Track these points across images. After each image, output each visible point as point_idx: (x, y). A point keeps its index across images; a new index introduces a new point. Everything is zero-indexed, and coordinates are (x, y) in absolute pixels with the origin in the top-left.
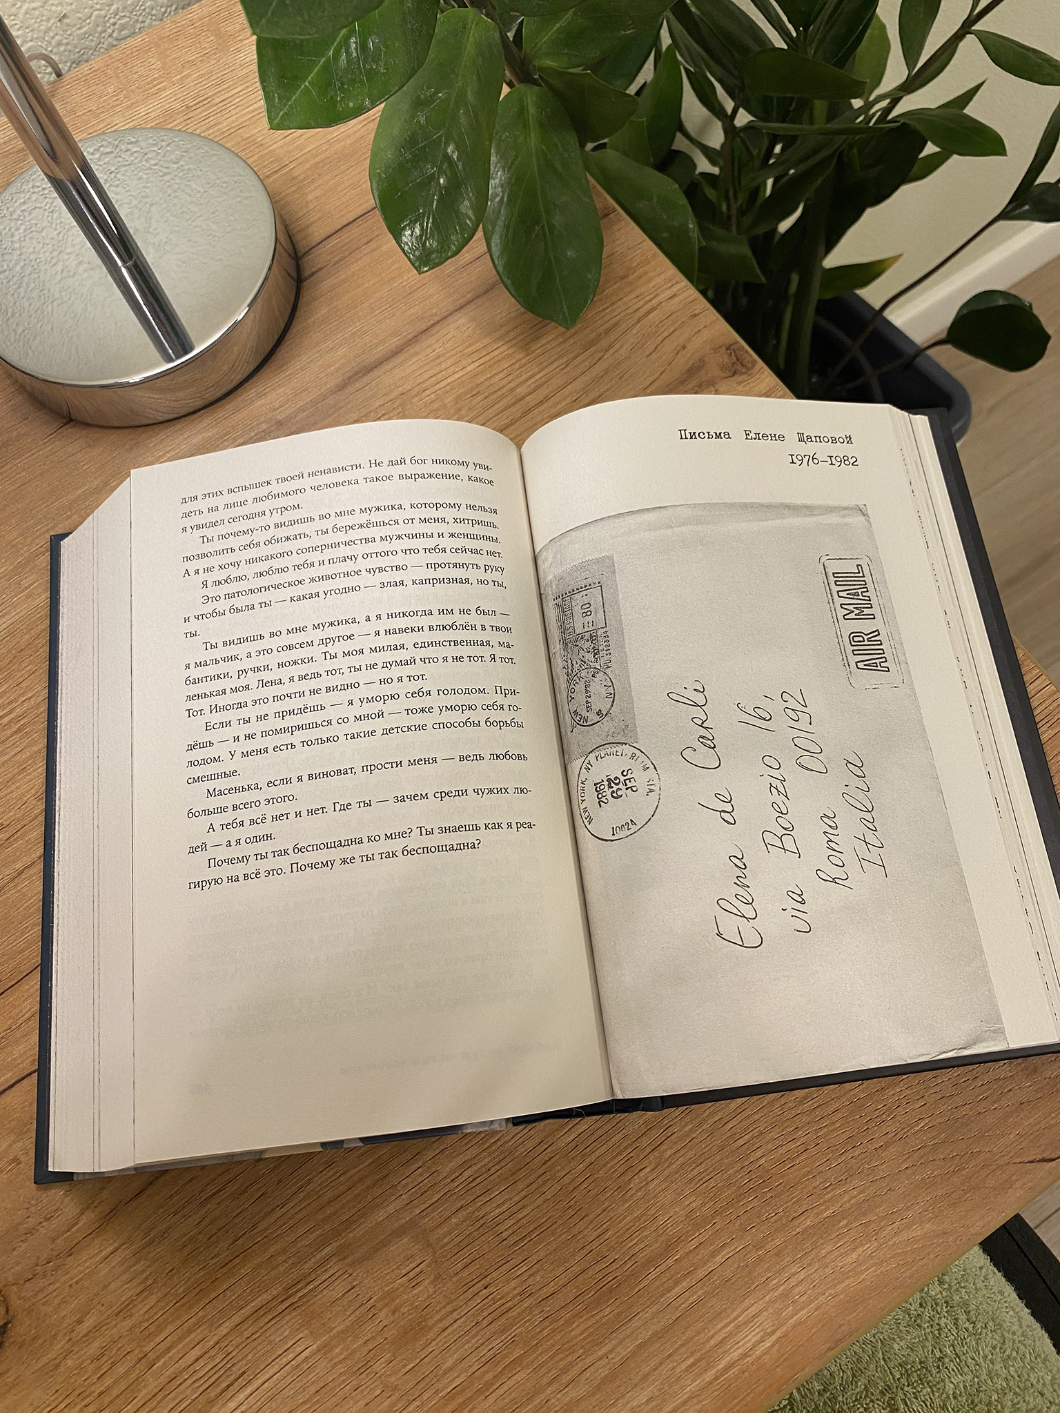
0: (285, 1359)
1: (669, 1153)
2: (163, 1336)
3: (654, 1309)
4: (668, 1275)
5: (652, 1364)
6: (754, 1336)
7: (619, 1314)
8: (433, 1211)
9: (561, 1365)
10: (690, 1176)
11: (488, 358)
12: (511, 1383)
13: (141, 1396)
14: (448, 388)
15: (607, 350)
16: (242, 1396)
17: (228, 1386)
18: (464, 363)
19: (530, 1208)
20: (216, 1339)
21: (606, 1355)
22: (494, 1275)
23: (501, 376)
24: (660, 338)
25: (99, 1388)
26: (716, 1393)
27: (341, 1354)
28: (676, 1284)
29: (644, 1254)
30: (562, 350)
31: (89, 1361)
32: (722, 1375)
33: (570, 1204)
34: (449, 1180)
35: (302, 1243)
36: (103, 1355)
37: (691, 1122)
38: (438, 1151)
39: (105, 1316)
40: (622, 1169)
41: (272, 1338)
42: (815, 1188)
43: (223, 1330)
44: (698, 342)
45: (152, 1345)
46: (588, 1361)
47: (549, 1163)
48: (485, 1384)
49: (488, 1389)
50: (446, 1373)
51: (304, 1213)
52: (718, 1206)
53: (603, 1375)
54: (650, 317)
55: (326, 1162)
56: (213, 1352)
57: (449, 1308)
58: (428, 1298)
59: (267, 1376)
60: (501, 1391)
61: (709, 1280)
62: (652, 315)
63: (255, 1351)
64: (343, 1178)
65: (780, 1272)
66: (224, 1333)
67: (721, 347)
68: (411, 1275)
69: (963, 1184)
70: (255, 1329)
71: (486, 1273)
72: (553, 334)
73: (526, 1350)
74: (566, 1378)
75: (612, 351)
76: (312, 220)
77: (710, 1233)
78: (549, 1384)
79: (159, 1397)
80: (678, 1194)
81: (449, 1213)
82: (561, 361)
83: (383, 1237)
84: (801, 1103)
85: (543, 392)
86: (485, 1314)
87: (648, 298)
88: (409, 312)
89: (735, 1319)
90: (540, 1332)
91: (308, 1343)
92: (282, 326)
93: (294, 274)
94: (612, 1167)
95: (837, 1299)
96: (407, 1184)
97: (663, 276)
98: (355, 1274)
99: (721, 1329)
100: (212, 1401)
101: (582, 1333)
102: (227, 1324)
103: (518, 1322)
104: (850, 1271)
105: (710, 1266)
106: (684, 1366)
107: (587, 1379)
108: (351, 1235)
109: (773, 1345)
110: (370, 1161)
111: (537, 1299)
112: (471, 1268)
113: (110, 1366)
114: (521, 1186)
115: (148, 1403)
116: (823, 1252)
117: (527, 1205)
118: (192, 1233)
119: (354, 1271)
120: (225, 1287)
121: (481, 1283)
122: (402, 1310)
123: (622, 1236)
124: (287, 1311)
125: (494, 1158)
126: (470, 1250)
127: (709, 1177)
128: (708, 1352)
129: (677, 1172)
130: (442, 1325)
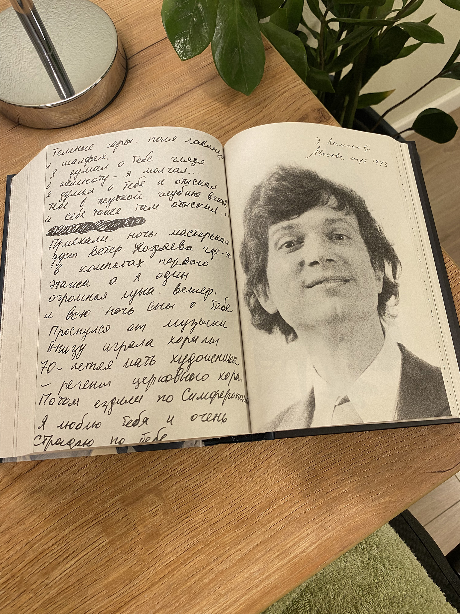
0: (94, 546)
1: (273, 461)
2: (38, 534)
3: (263, 530)
4: (270, 515)
5: (260, 554)
6: (307, 544)
7: (247, 532)
8: (165, 483)
9: (219, 553)
10: (282, 472)
11: (210, 108)
12: (196, 560)
13: (27, 560)
14: (192, 120)
15: (264, 108)
16: (73, 562)
17: (67, 557)
18: (199, 109)
20: (62, 536)
21: (240, 550)
22: (191, 512)
23: (216, 116)
24: (288, 104)
25: (7, 556)
26: (288, 568)
27: (120, 544)
28: (273, 519)
29: (260, 506)
30: (244, 107)
31: (3, 544)
32: (292, 560)
33: (227, 482)
34: (173, 470)
35: (105, 495)
36: (10, 541)
37: (283, 448)
38: (169, 456)
39: (11, 524)
40: (251, 468)
41: (88, 537)
42: (338, 479)
43: (66, 532)
44: (305, 107)
45: (33, 537)
46: (232, 552)
47: (219, 464)
48: (185, 560)
49: (186, 563)
50: (167, 555)
51: (106, 481)
52: (294, 486)
53: (238, 558)
54: (284, 94)
55: (117, 459)
56: (61, 542)
57: (170, 526)
58: (160, 521)
59: (85, 553)
60: (191, 564)
61: (288, 518)
62: (285, 94)
63: (80, 542)
64: (124, 467)
65: (320, 516)
66: (66, 533)
67: (315, 110)
68: (153, 511)
69: (404, 480)
70: (81, 532)
71: (187, 511)
72: (241, 100)
73: (204, 546)
74: (221, 559)
75: (266, 108)
76: (134, 43)
77: (290, 498)
78: (214, 561)
80: (276, 480)
81: (172, 484)
82: (243, 112)
83: (141, 494)
84: (334, 442)
85: (235, 124)
86: (186, 530)
87: (284, 87)
88: (176, 86)
89: (299, 536)
90: (210, 538)
91: (105, 539)
92: (118, 89)
93: (125, 67)
94: (247, 467)
95: (345, 529)
96: (154, 470)
97: (291, 77)
98: (128, 509)
99: (292, 540)
100: (59, 564)
101: (229, 540)
102: (68, 529)
103: (201, 534)
104: (351, 517)
105: (289, 512)
106: (275, 556)
107: (231, 560)
108: (127, 492)
109: (315, 548)
110: (138, 459)
111: (210, 523)
112: (182, 508)
113: (12, 546)
114: (205, 473)
115: (29, 564)
116: (340, 508)
117: (208, 482)
118: (54, 488)
119: (127, 508)
120: (68, 513)
121: (185, 516)
122: (149, 526)
123: (250, 497)
124: (96, 524)
125: (194, 460)
126: (181, 501)
127: (291, 473)
128: (286, 550)
129: (276, 470)
130: (166, 534)
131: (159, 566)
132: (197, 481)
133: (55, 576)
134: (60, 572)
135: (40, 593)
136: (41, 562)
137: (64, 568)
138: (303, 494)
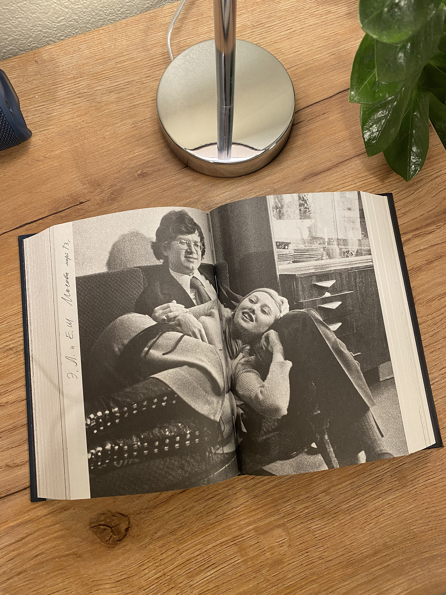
0: (230, 562)
1: (382, 520)
2: (186, 544)
3: (367, 573)
4: (373, 562)
7: (354, 572)
8: (291, 522)
9: (330, 585)
10: (388, 530)
12: (310, 588)
13: (176, 564)
15: (416, 191)
16: (213, 571)
17: (208, 567)
19: (327, 528)
20: (206, 550)
21: (346, 585)
22: (310, 549)
25: (161, 558)
27: (250, 564)
28: (376, 566)
29: (366, 553)
31: (158, 548)
33: (342, 530)
34: (299, 512)
35: (242, 523)
36: (163, 546)
37: (391, 510)
38: (297, 500)
39: (165, 533)
40: (363, 522)
41: (226, 554)
42: (432, 544)
45: (182, 547)
46: (339, 586)
47: (337, 514)
48: (301, 586)
49: (302, 588)
50: (287, 579)
51: (244, 511)
53: (344, 592)
55: (254, 495)
56: (204, 554)
57: (292, 557)
58: (285, 552)
59: (223, 566)
60: (306, 589)
61: (388, 567)
62: (437, 179)
63: (219, 557)
64: (260, 503)
65: (414, 570)
66: (209, 548)
68: (280, 542)
70: (221, 549)
71: (308, 548)
73: (318, 577)
74: (330, 590)
77: (391, 551)
78: (324, 591)
79: (183, 565)
80: (382, 535)
81: (297, 524)
83: (272, 527)
86: (305, 562)
89: (395, 583)
90: (324, 572)
94: (360, 520)
95: (432, 583)
96: (284, 510)
99: (389, 585)
100: (202, 571)
101: (338, 576)
102: (210, 545)
103: (317, 567)
104: (438, 575)
105: (389, 563)
107: (338, 592)
108: (260, 524)
111: (325, 561)
112: (303, 545)
113: (165, 551)
115: (178, 567)
116: (430, 567)
117: (327, 527)
118: (201, 510)
119: (260, 537)
120: (211, 532)
121: (305, 551)
122: (275, 554)
123: (359, 546)
124: (233, 545)
125: (317, 507)
126: (303, 538)
127: (395, 531)
128: (382, 592)
129: (383, 527)
130: (289, 562)
131: (280, 587)
132: (318, 524)
133: (198, 580)
134: (203, 577)
135: (185, 591)
136: (188, 567)
137: (206, 575)
138: (402, 550)
